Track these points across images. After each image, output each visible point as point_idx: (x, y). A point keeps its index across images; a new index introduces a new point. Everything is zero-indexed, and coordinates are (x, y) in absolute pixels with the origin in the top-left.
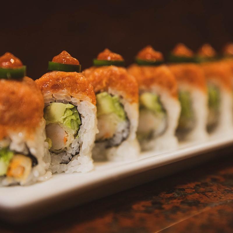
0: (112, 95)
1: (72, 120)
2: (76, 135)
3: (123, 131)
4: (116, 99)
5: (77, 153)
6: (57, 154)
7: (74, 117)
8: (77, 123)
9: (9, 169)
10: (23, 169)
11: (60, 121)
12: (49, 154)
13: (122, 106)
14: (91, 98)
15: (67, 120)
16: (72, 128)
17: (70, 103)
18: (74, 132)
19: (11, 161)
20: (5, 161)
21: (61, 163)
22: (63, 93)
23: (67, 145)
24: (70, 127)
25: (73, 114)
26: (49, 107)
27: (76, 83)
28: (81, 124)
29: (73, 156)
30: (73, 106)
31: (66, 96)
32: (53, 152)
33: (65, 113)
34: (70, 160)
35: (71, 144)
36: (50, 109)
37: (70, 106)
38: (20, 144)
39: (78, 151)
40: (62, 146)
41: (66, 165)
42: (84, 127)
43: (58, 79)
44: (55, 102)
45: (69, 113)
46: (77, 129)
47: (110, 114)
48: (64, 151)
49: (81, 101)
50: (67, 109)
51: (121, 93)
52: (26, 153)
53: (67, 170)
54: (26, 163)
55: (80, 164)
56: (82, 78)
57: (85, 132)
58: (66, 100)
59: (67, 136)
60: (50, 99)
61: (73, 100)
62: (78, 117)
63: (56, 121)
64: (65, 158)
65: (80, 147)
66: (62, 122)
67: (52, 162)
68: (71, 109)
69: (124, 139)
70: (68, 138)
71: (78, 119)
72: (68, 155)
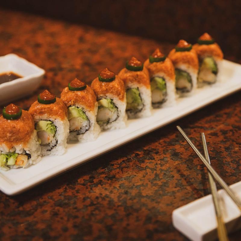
0: (78, 108)
1: (51, 129)
2: (54, 136)
3: (86, 126)
4: (80, 109)
5: (55, 145)
6: (44, 146)
7: (52, 128)
8: (54, 130)
9: (16, 162)
10: (23, 162)
11: (45, 130)
12: (40, 147)
13: (84, 113)
14: (61, 118)
15: (48, 129)
16: (52, 133)
17: (50, 121)
18: (53, 135)
19: (17, 158)
20: (14, 158)
21: (47, 151)
22: (45, 116)
23: (50, 142)
24: (50, 132)
25: (52, 126)
26: (38, 123)
27: (52, 111)
28: (57, 131)
29: (53, 147)
30: (51, 122)
31: (47, 118)
32: (42, 145)
33: (47, 125)
34: (52, 149)
35: (51, 141)
36: (39, 124)
37: (50, 122)
38: (20, 150)
39: (56, 144)
40: (47, 142)
41: (49, 152)
42: (58, 132)
43: (42, 109)
44: (41, 120)
45: (49, 126)
46: (54, 133)
47: (78, 117)
48: (48, 145)
49: (55, 119)
50: (48, 124)
51: (83, 106)
52: (24, 154)
53: (50, 154)
54: (25, 158)
55: (57, 150)
56: (55, 108)
57: (59, 135)
58: (48, 119)
59: (50, 137)
60: (38, 119)
61: (51, 119)
62: (55, 127)
63: (43, 130)
64: (49, 148)
65: (57, 142)
66: (46, 130)
67: (42, 150)
68: (51, 124)
69: (87, 130)
70: (50, 138)
71: (54, 128)
72: (50, 146)
